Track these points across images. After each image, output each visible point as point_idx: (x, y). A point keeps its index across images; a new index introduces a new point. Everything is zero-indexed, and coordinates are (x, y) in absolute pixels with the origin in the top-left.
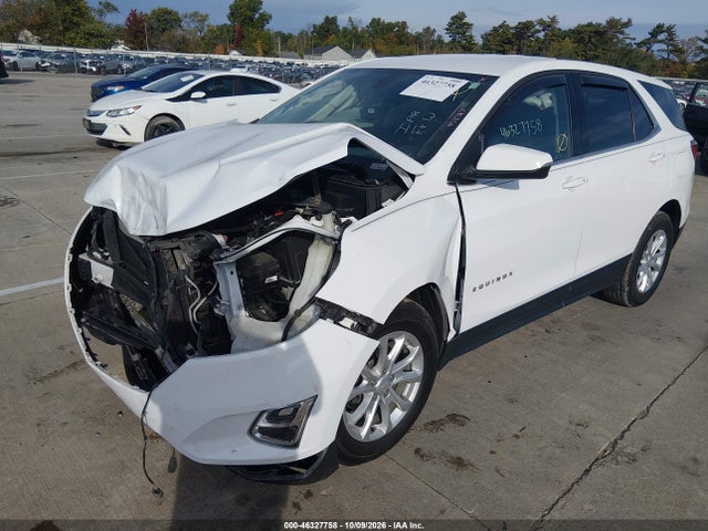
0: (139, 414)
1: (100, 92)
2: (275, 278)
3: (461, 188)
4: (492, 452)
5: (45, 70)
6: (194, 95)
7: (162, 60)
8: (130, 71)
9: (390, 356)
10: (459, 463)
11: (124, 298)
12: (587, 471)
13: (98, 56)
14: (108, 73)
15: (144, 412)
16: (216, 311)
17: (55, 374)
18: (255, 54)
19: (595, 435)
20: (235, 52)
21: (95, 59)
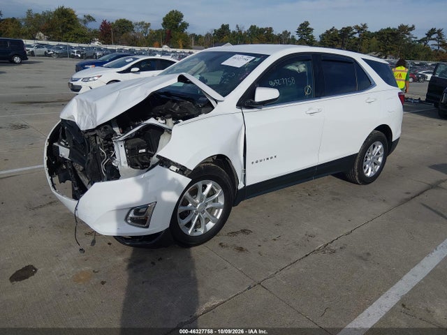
0: (73, 210)
1: (80, 68)
2: (144, 151)
3: (244, 110)
4: (260, 246)
5: (50, 55)
6: (133, 70)
7: (120, 50)
8: (100, 56)
9: (204, 193)
10: (241, 249)
11: (75, 164)
12: (307, 256)
13: (82, 48)
14: (88, 58)
15: (76, 209)
16: (113, 164)
17: (41, 206)
18: (178, 48)
19: (317, 241)
20: (166, 46)
21: (80, 50)
